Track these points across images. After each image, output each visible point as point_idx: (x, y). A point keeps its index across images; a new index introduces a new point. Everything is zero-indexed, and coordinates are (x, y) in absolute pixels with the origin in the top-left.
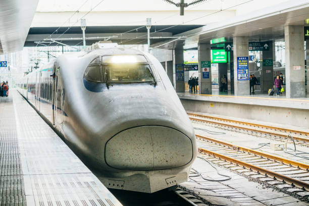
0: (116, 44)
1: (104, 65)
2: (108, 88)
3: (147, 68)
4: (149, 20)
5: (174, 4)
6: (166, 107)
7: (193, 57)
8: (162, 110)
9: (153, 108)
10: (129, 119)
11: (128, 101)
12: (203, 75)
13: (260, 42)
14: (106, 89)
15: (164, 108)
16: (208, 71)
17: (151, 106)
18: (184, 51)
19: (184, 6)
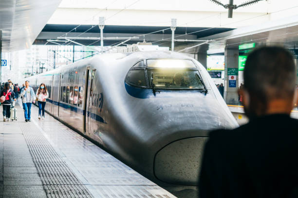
0: (157, 47)
1: (150, 70)
2: (155, 95)
3: (196, 74)
4: (174, 21)
5: (222, 5)
6: (219, 118)
7: (217, 63)
8: (216, 120)
9: (206, 118)
10: (180, 129)
11: (178, 110)
12: (230, 84)
13: (294, 50)
14: (153, 96)
15: (218, 118)
16: (235, 79)
17: (204, 115)
18: (208, 56)
19: (233, 8)
